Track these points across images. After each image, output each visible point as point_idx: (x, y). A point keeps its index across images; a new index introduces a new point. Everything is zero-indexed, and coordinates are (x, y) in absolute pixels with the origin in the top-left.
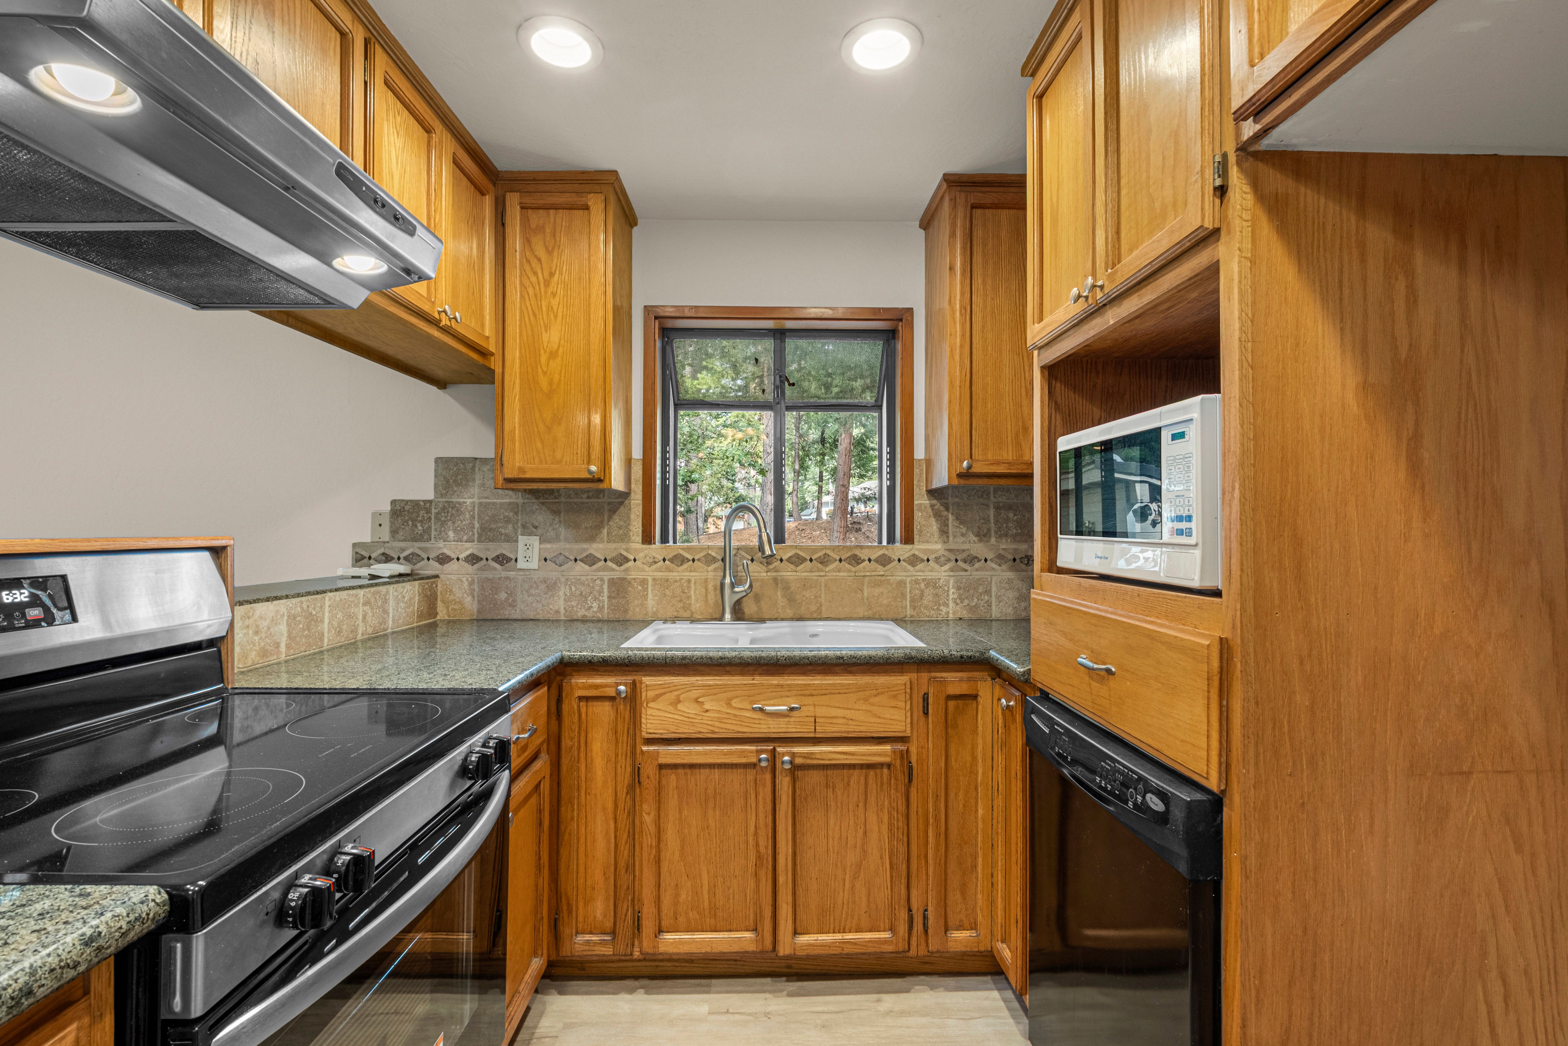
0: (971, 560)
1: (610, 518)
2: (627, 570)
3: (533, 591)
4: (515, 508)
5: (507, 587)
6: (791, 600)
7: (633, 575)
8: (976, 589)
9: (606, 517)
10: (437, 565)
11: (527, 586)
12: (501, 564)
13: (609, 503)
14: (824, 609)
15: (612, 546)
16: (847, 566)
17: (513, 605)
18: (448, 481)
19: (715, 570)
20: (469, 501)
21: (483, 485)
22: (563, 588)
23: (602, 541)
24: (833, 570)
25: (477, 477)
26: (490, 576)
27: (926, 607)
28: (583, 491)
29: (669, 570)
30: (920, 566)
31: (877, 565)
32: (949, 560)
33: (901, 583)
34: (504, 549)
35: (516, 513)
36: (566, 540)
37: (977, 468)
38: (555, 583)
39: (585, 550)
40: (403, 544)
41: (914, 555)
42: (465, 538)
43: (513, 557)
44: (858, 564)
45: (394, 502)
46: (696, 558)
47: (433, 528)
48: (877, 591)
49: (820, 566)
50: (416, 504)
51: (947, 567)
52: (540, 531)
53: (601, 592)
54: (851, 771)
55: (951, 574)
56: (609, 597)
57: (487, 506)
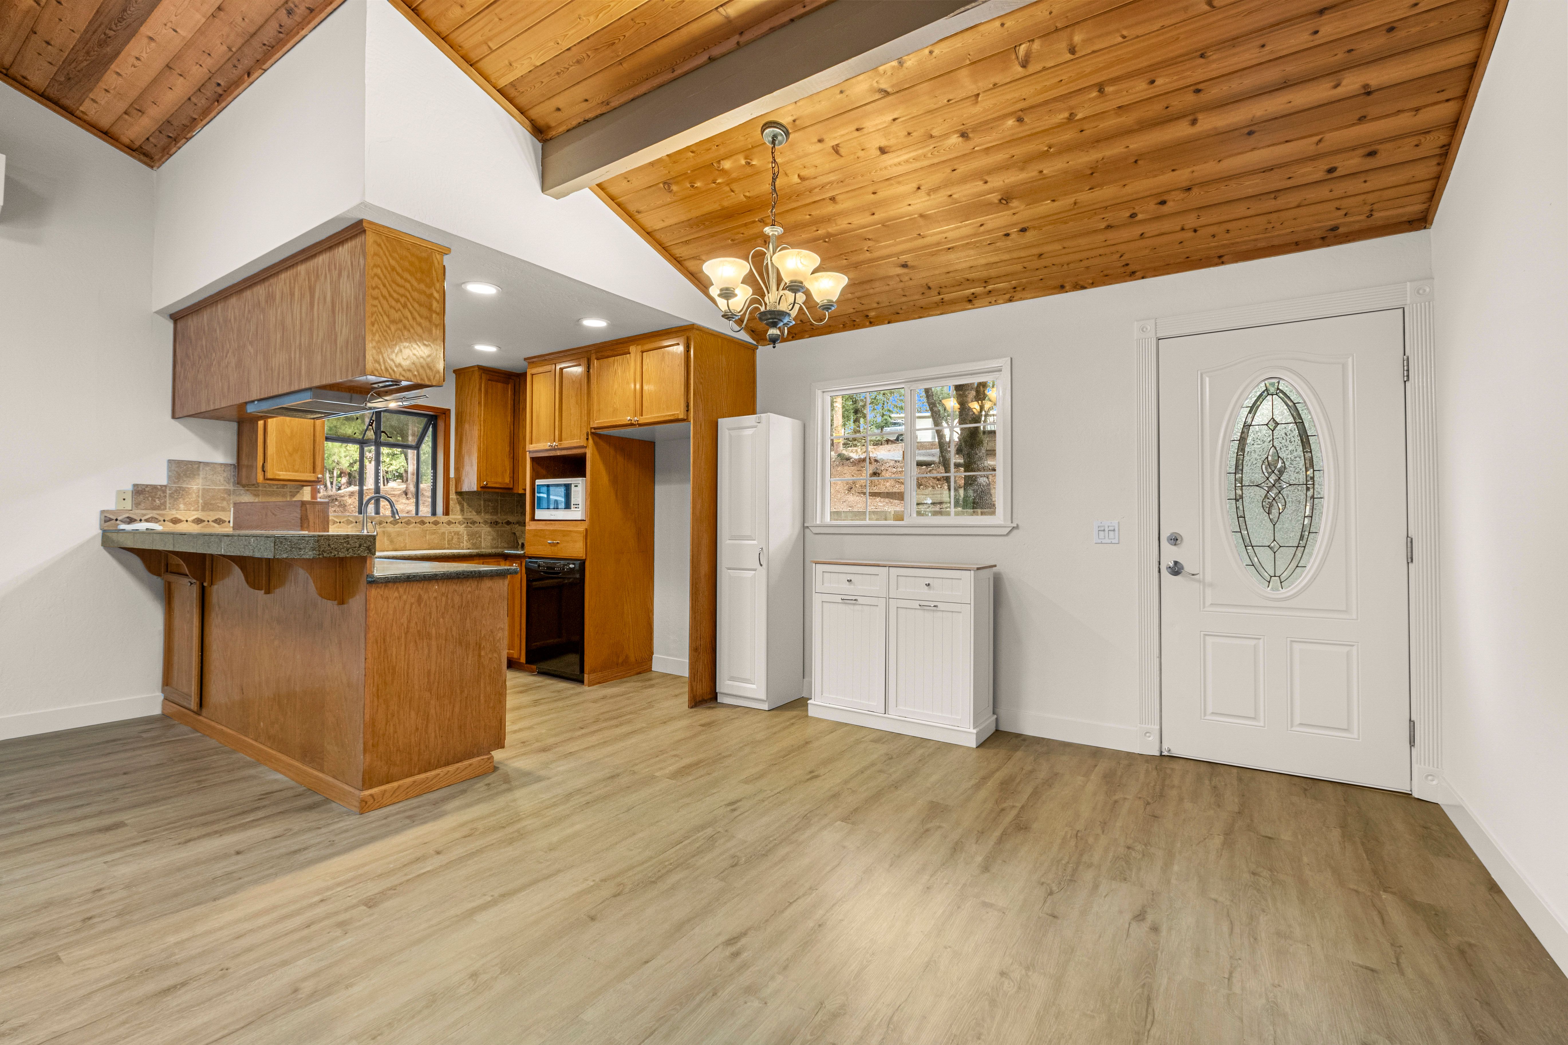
0: (474, 523)
4: (228, 492)
6: (392, 542)
8: (475, 533)
10: (171, 524)
12: (219, 524)
13: (290, 492)
16: (419, 525)
18: (178, 475)
19: (352, 527)
20: (195, 487)
21: (206, 478)
25: (201, 473)
27: (454, 544)
28: (274, 485)
30: (452, 525)
31: (433, 525)
32: (465, 523)
33: (444, 533)
35: (229, 495)
37: (489, 485)
40: (144, 512)
41: (449, 521)
42: (192, 508)
43: (228, 520)
44: (424, 524)
45: (135, 485)
47: (168, 502)
48: (433, 537)
50: (154, 487)
51: (463, 526)
55: (465, 529)
57: (208, 490)
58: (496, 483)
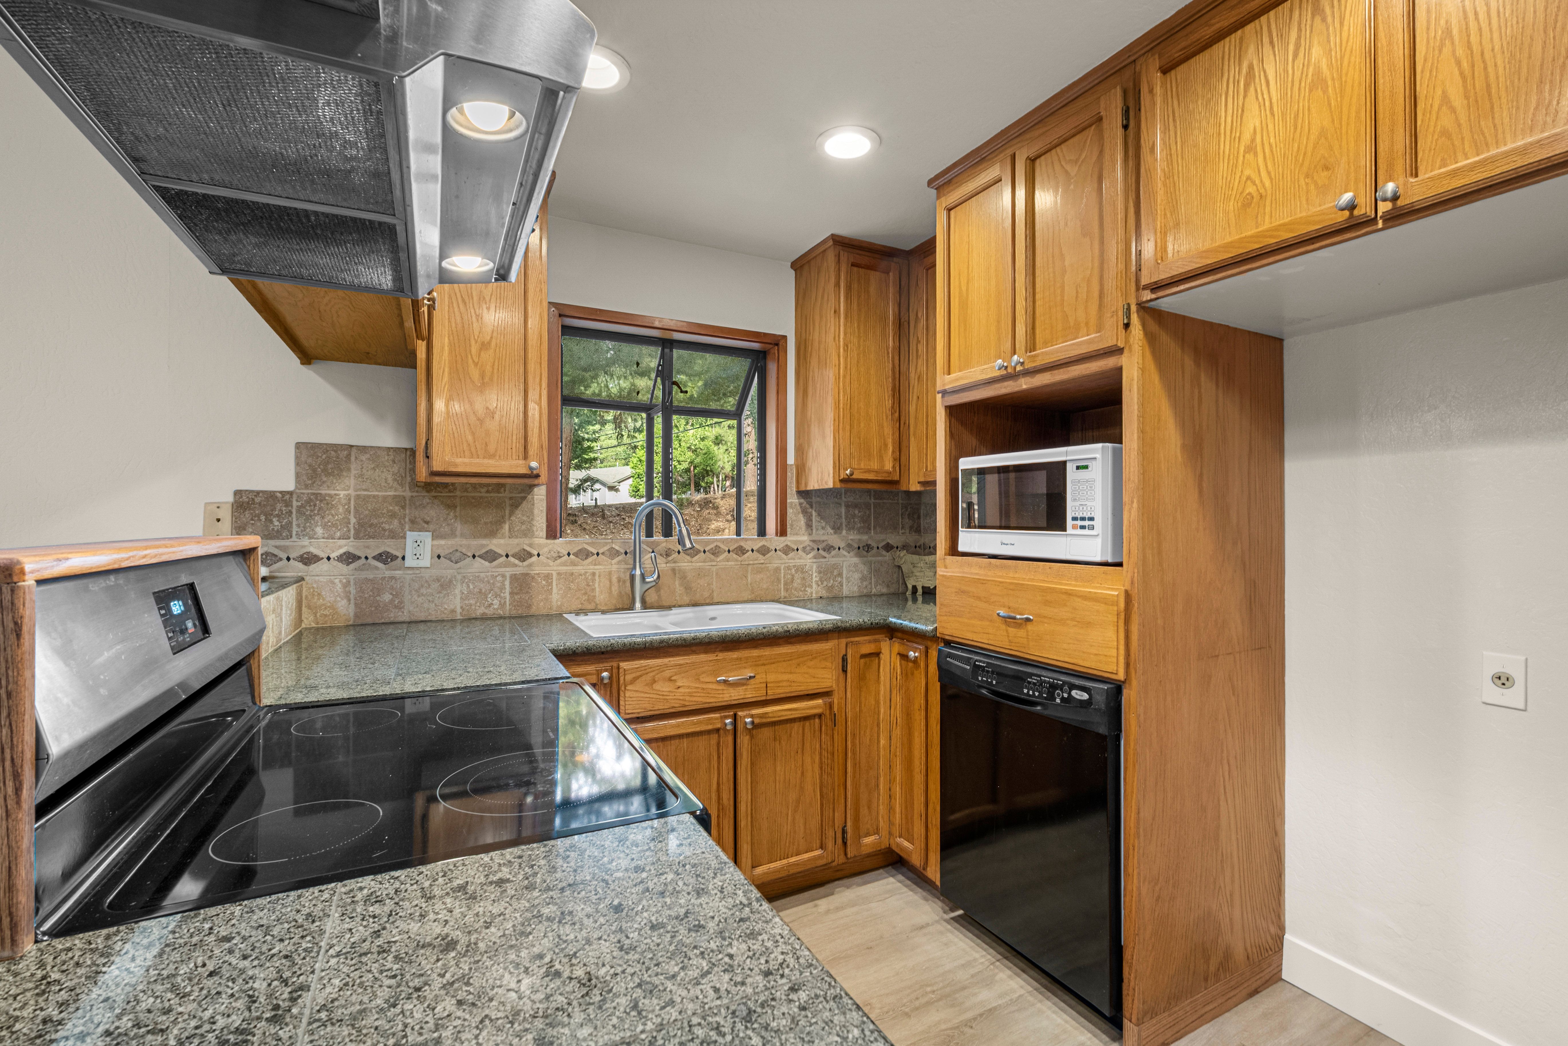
0: (829, 548)
1: (511, 513)
2: (530, 565)
3: (423, 591)
4: (400, 501)
5: (392, 588)
6: (688, 588)
7: (536, 570)
8: (832, 572)
9: (507, 512)
10: (300, 565)
11: (417, 586)
12: (385, 562)
13: (511, 498)
14: (715, 594)
15: (516, 541)
16: (735, 556)
17: (400, 607)
18: (314, 470)
19: (619, 563)
20: (342, 493)
21: (361, 476)
22: (459, 586)
23: (503, 537)
24: (723, 560)
25: (353, 466)
26: (371, 577)
27: (796, 590)
28: (482, 485)
29: (573, 564)
30: (791, 555)
31: (758, 555)
32: (813, 549)
33: (777, 570)
34: (389, 546)
35: (403, 507)
36: (463, 535)
37: (856, 476)
38: (450, 581)
39: (483, 546)
41: (787, 545)
42: (338, 534)
43: (400, 555)
44: (744, 554)
45: (238, 493)
46: (600, 551)
47: (294, 523)
48: (758, 577)
49: (712, 557)
50: (270, 496)
51: (811, 555)
52: (431, 527)
53: (502, 588)
54: (793, 725)
55: (814, 560)
56: (511, 593)
57: (366, 499)
58: (869, 471)
